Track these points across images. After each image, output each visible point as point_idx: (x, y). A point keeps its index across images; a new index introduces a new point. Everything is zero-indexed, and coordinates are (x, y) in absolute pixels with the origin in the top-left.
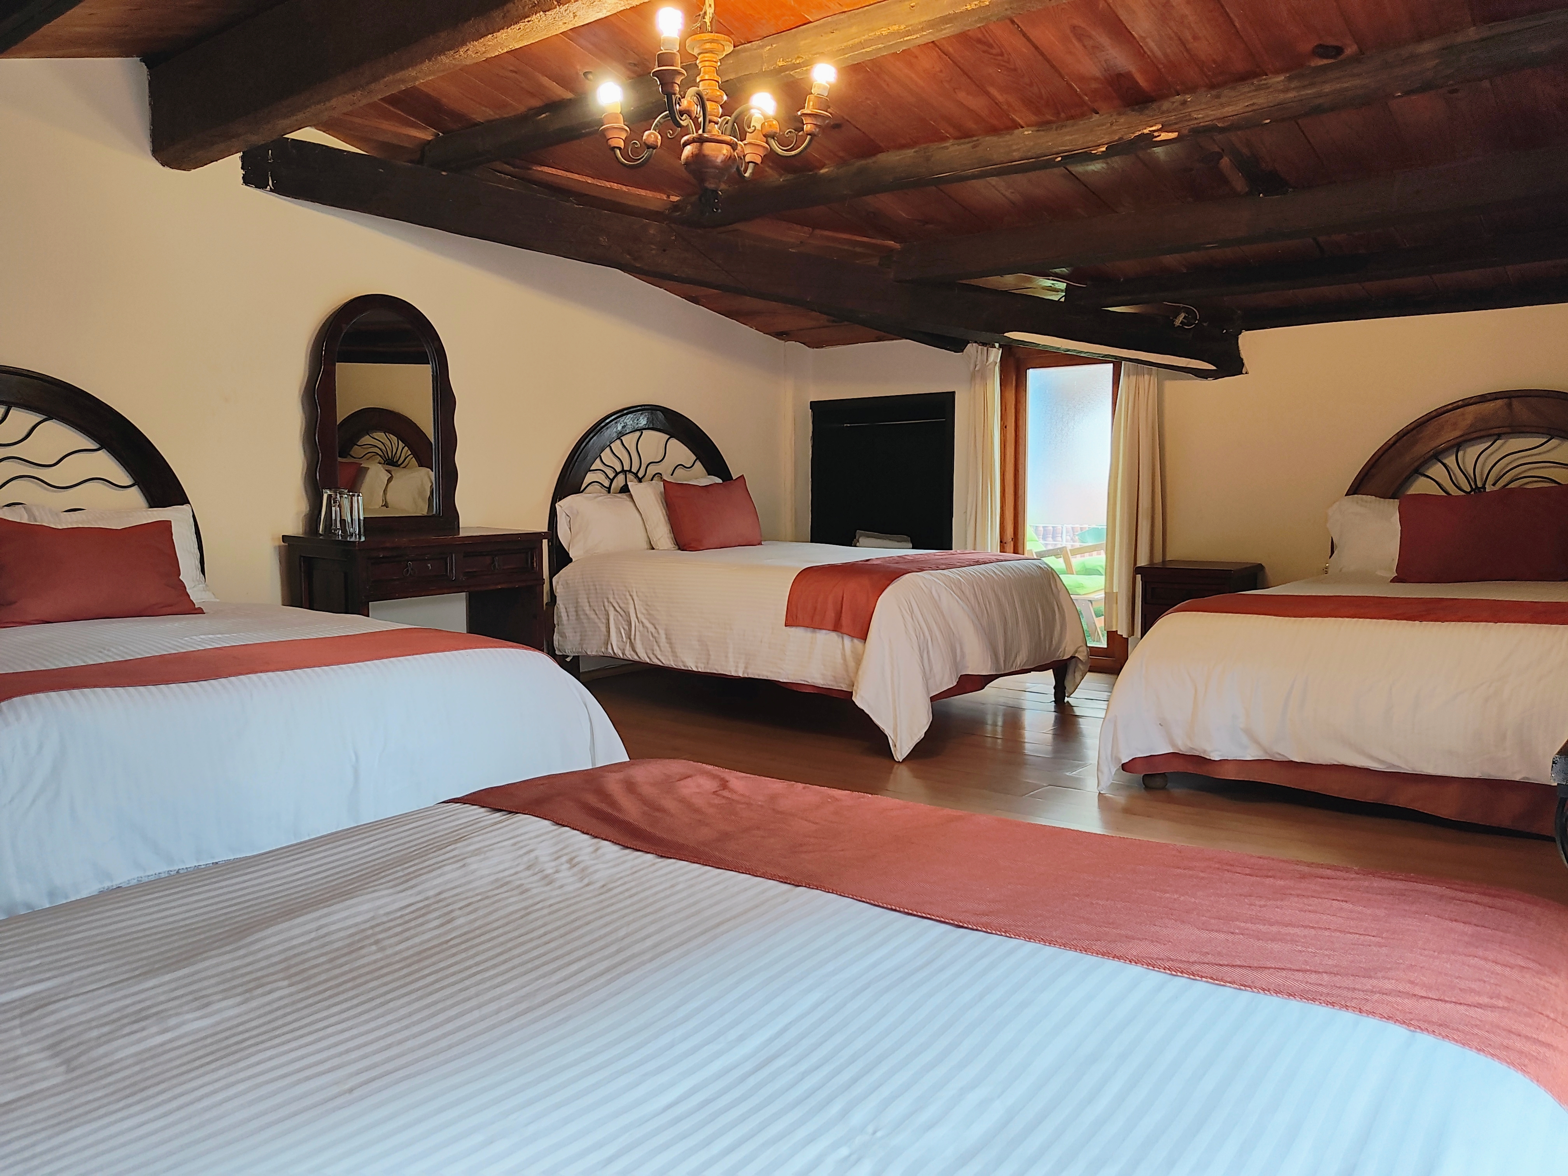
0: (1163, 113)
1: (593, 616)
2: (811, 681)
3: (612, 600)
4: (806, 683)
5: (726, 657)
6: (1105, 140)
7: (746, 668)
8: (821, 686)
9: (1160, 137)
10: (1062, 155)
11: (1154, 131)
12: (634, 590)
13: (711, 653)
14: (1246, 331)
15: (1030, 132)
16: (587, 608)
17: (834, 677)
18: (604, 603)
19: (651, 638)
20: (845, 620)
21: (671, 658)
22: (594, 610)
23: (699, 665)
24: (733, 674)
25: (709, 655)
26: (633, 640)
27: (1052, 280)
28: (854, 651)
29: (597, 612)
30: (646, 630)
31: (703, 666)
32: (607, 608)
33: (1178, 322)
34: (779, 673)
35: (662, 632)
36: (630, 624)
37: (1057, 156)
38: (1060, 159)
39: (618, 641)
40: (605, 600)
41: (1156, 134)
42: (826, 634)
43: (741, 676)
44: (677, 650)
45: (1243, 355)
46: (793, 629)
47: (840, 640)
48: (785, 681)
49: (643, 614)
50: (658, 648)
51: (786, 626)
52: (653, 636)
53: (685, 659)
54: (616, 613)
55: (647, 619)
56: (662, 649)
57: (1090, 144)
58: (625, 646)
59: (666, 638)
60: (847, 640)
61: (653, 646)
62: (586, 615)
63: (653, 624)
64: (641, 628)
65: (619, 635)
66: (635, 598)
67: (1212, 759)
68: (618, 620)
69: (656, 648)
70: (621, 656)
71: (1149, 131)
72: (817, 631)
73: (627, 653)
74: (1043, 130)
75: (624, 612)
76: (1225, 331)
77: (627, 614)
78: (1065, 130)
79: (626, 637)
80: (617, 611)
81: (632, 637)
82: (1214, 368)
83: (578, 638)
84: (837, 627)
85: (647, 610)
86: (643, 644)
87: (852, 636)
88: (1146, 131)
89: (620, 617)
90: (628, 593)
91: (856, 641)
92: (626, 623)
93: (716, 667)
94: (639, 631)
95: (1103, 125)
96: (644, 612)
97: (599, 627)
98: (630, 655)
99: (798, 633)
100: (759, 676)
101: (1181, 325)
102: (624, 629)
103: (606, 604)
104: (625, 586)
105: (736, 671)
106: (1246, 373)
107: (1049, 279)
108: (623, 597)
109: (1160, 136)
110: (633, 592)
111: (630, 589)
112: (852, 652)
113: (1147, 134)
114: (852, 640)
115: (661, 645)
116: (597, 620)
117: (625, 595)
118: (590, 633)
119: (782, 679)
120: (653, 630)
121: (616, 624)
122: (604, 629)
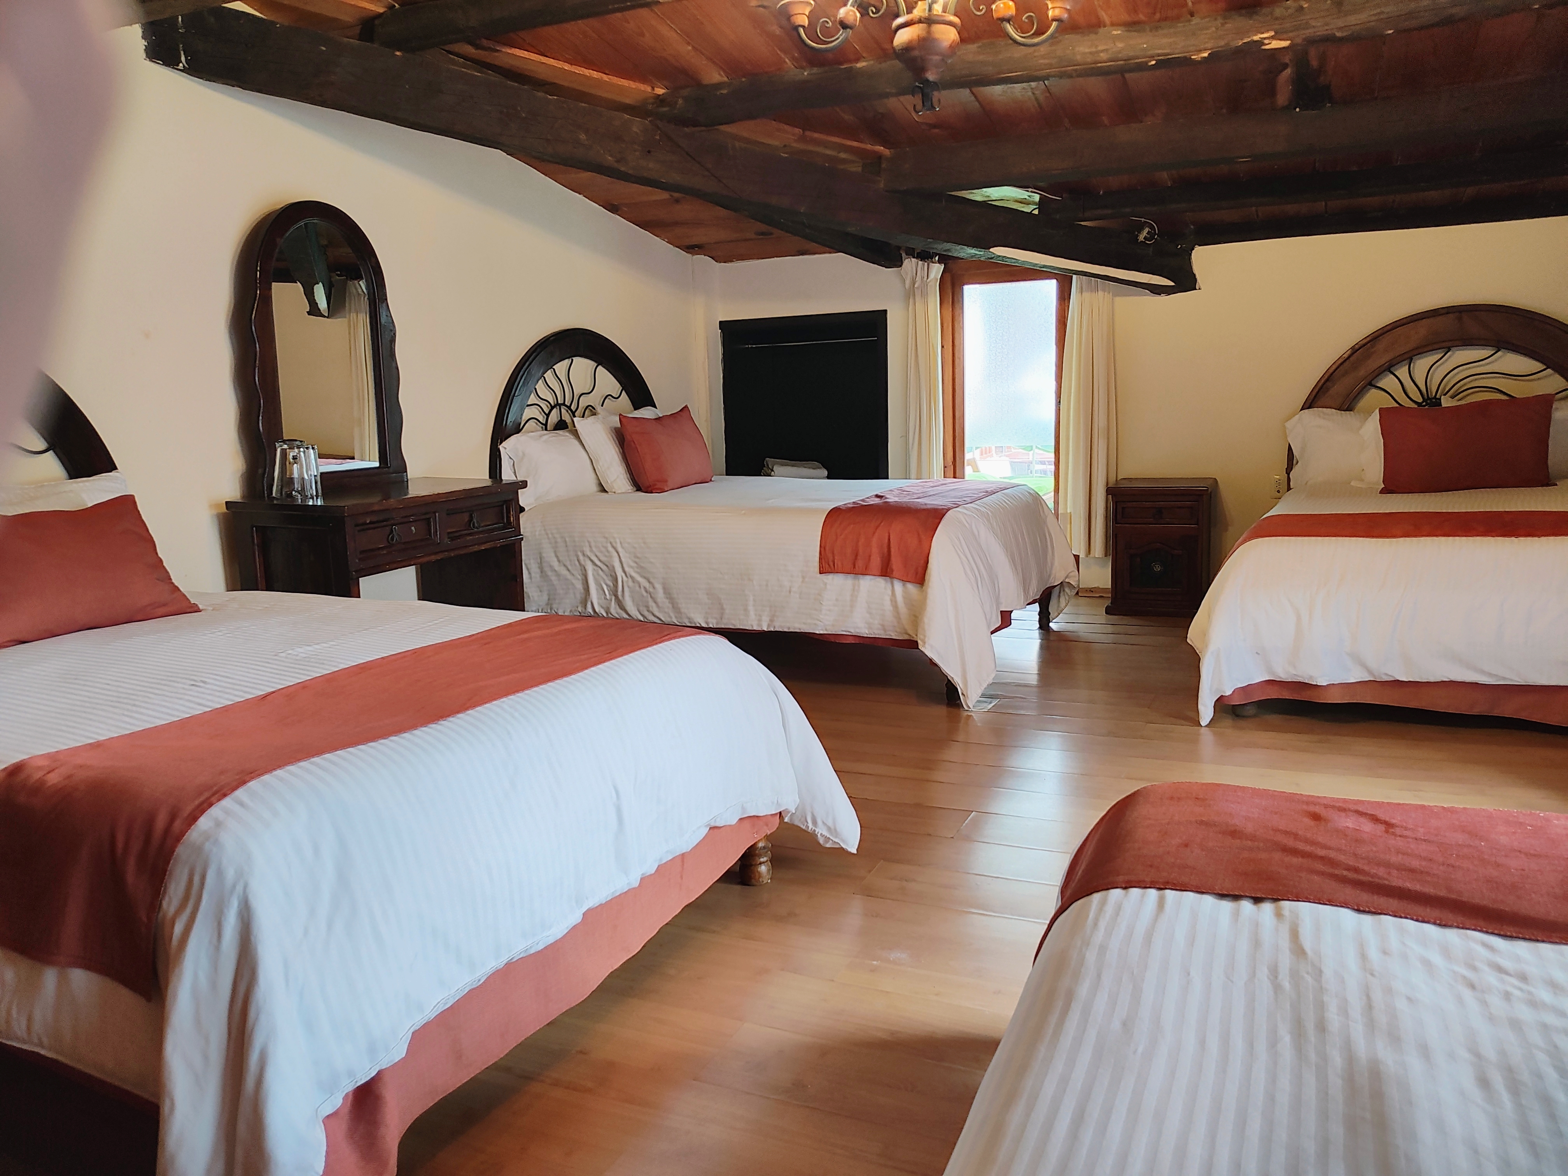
0: (1277, 19)
1: (564, 572)
2: (854, 631)
3: (589, 554)
4: (848, 633)
5: (746, 610)
6: (1209, 45)
7: (772, 621)
8: (866, 636)
9: (1270, 45)
10: (1156, 58)
11: (1265, 38)
12: (618, 541)
13: (725, 606)
14: (1200, 246)
15: (1119, 32)
16: (555, 564)
17: (883, 625)
18: (577, 557)
19: (645, 594)
20: (896, 563)
21: (672, 615)
22: (565, 566)
23: (710, 620)
24: (755, 628)
25: (722, 609)
26: (620, 597)
27: (1032, 192)
28: (906, 597)
29: (570, 567)
30: (637, 585)
31: (714, 621)
32: (583, 563)
33: (1141, 238)
34: (815, 624)
35: (659, 587)
36: (616, 580)
37: (1152, 59)
38: (1153, 62)
39: (598, 599)
40: (580, 554)
41: (1266, 41)
42: (871, 580)
43: (766, 630)
44: (680, 606)
45: (1196, 269)
46: (830, 577)
47: (889, 585)
48: (822, 632)
49: (632, 567)
50: (654, 605)
51: (820, 573)
52: (646, 591)
53: (692, 615)
54: (595, 567)
55: (638, 573)
56: (660, 605)
57: (1191, 48)
58: (610, 604)
59: (665, 593)
60: (898, 586)
61: (648, 602)
62: (555, 571)
63: (645, 578)
64: (631, 583)
65: (601, 592)
66: (620, 550)
67: (1319, 684)
68: (598, 574)
69: (651, 604)
70: (605, 615)
71: (1260, 38)
72: (861, 576)
73: (613, 611)
74: (1135, 31)
75: (607, 566)
76: (1180, 246)
77: (611, 568)
78: (1160, 32)
79: (609, 594)
80: (596, 565)
81: (620, 593)
82: (1173, 284)
83: (545, 597)
84: (886, 572)
85: (636, 562)
86: (633, 601)
87: (904, 581)
88: (1256, 38)
89: (600, 571)
90: (609, 545)
91: (910, 586)
92: (610, 578)
93: (733, 622)
94: (629, 587)
95: (1207, 29)
96: (634, 565)
97: (573, 584)
98: (618, 614)
99: (837, 582)
100: (789, 628)
101: (1144, 240)
102: (607, 585)
103: (581, 558)
104: (605, 537)
105: (759, 625)
106: (1199, 289)
107: (1028, 191)
108: (603, 549)
109: (1270, 43)
110: (616, 543)
111: (612, 540)
112: (904, 598)
113: (1258, 41)
114: (904, 585)
115: (659, 600)
116: (569, 577)
117: (606, 548)
118: (561, 592)
119: (818, 630)
120: (647, 585)
121: (596, 580)
122: (579, 586)
